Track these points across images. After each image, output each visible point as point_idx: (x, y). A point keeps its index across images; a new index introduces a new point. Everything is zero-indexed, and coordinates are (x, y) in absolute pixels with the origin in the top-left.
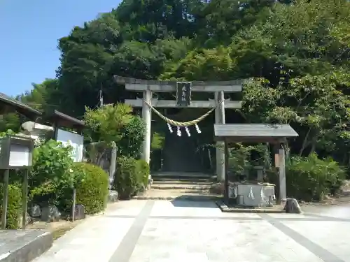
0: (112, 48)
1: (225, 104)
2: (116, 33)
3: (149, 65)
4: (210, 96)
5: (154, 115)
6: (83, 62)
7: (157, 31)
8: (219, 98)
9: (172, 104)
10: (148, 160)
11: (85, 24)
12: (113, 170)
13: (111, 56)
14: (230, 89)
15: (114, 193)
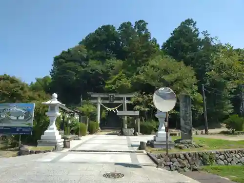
0: (83, 63)
1: (126, 102)
2: (85, 56)
3: (102, 73)
4: (121, 99)
5: (101, 106)
6: (69, 72)
7: (107, 54)
8: (124, 100)
9: (108, 102)
10: (99, 122)
11: (69, 49)
12: (88, 125)
13: (83, 69)
14: (128, 96)
15: (88, 132)
